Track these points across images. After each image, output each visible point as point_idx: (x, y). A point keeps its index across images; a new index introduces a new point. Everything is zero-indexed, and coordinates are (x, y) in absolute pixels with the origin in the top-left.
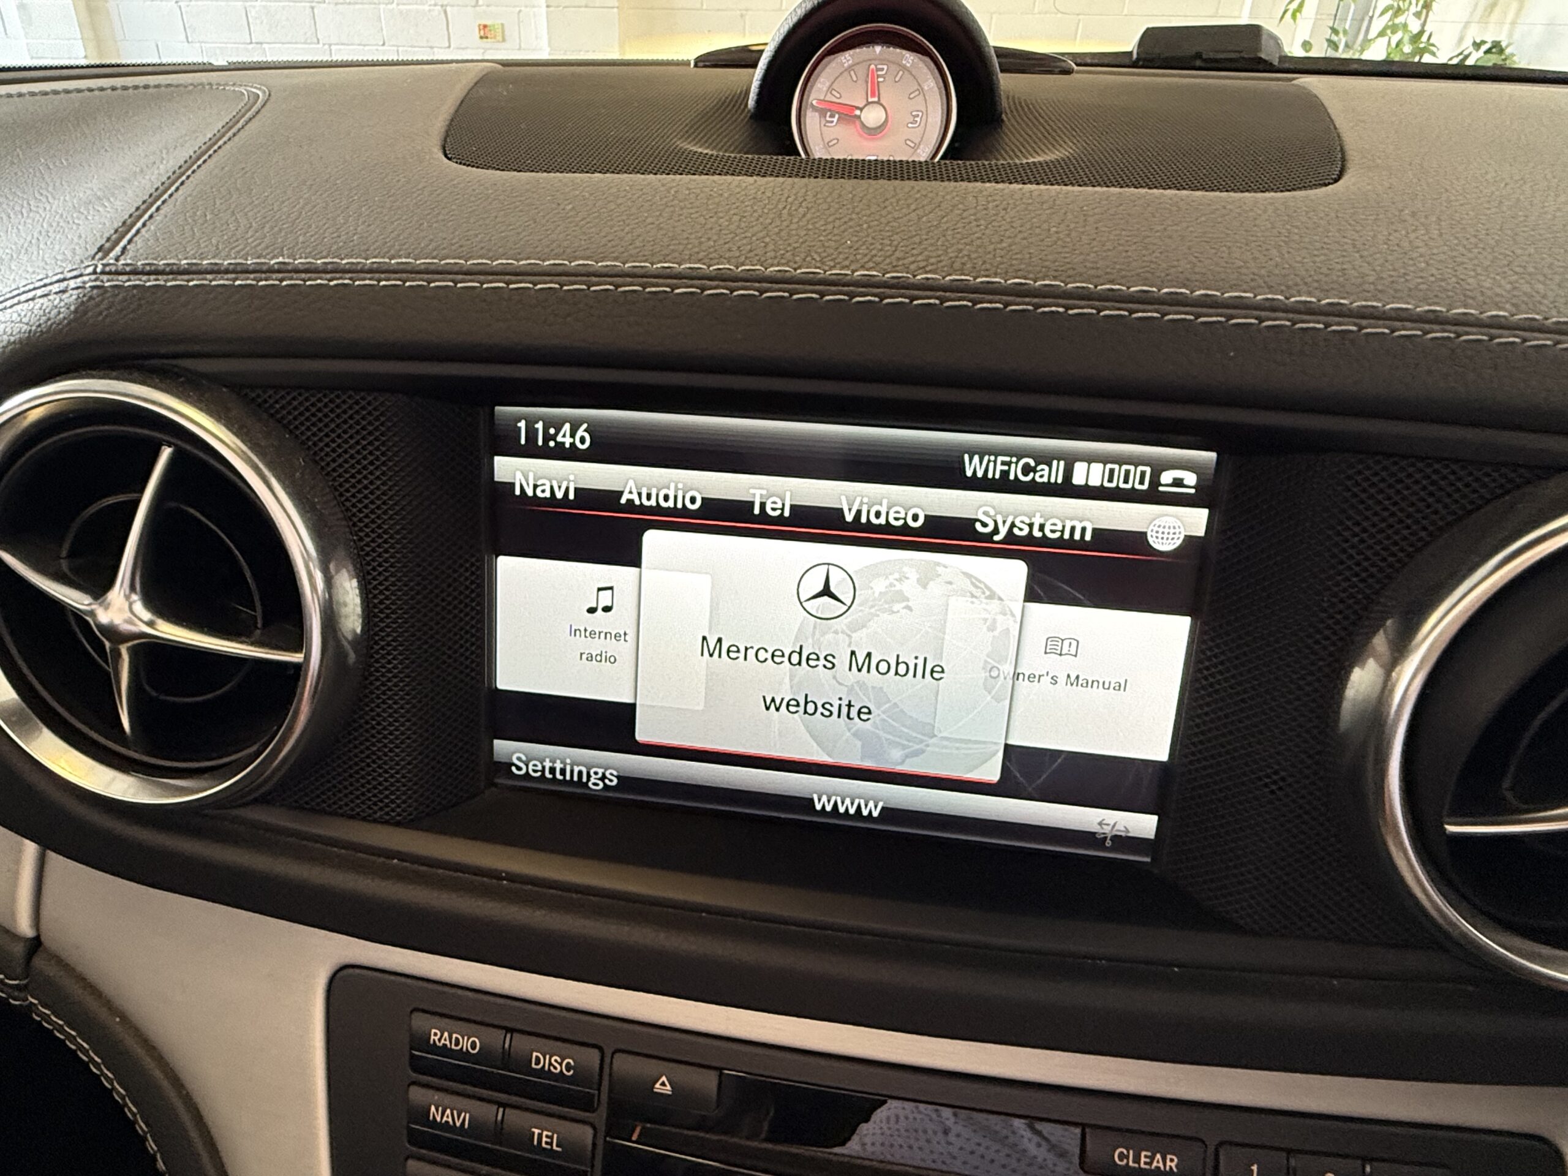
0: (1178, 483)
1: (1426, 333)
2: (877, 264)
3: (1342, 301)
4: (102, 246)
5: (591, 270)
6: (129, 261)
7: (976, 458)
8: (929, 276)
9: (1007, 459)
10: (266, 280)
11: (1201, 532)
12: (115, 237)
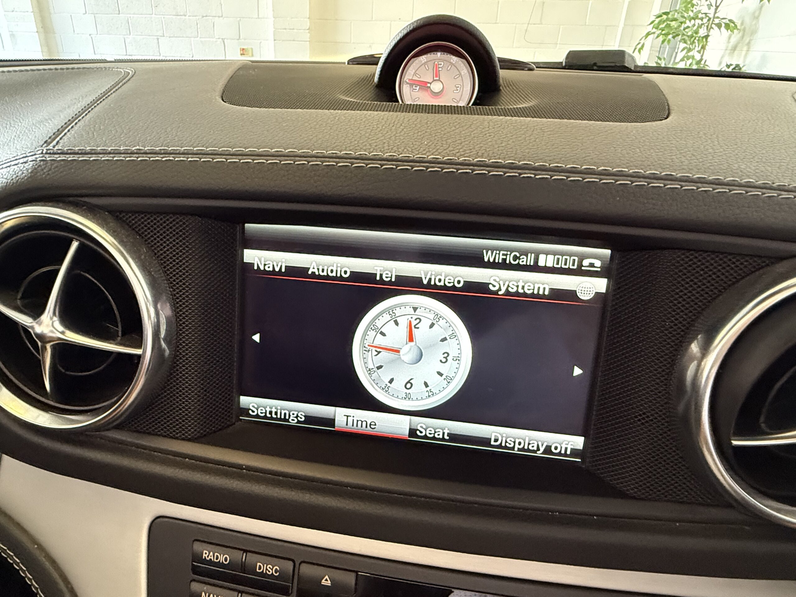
0: (592, 265)
1: (714, 189)
2: (440, 153)
3: (672, 173)
4: (47, 141)
5: (295, 154)
6: (60, 148)
7: (490, 252)
8: (466, 158)
9: (505, 253)
10: (130, 157)
11: (604, 290)
12: (53, 136)
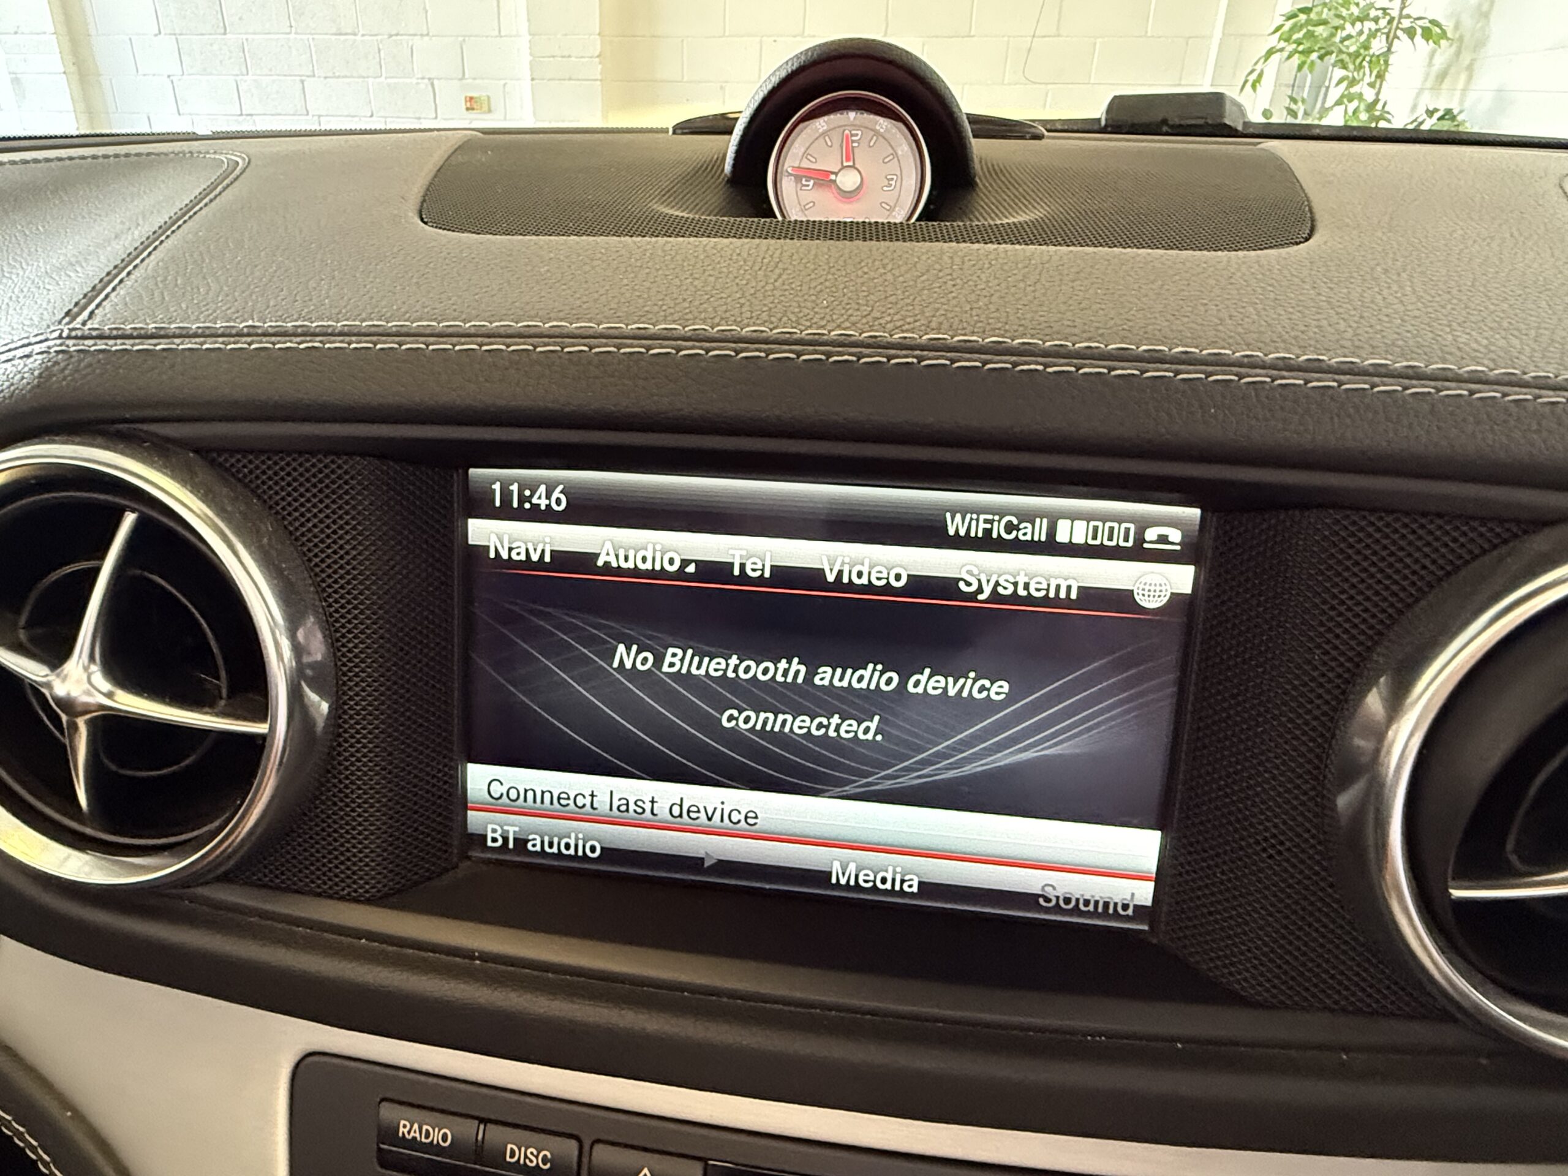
0: (1163, 539)
1: (1405, 388)
2: (854, 324)
3: (1321, 357)
4: (70, 310)
5: (565, 331)
6: (96, 326)
7: (958, 517)
8: (905, 335)
9: (990, 517)
10: (234, 343)
11: (1187, 589)
12: (83, 301)
